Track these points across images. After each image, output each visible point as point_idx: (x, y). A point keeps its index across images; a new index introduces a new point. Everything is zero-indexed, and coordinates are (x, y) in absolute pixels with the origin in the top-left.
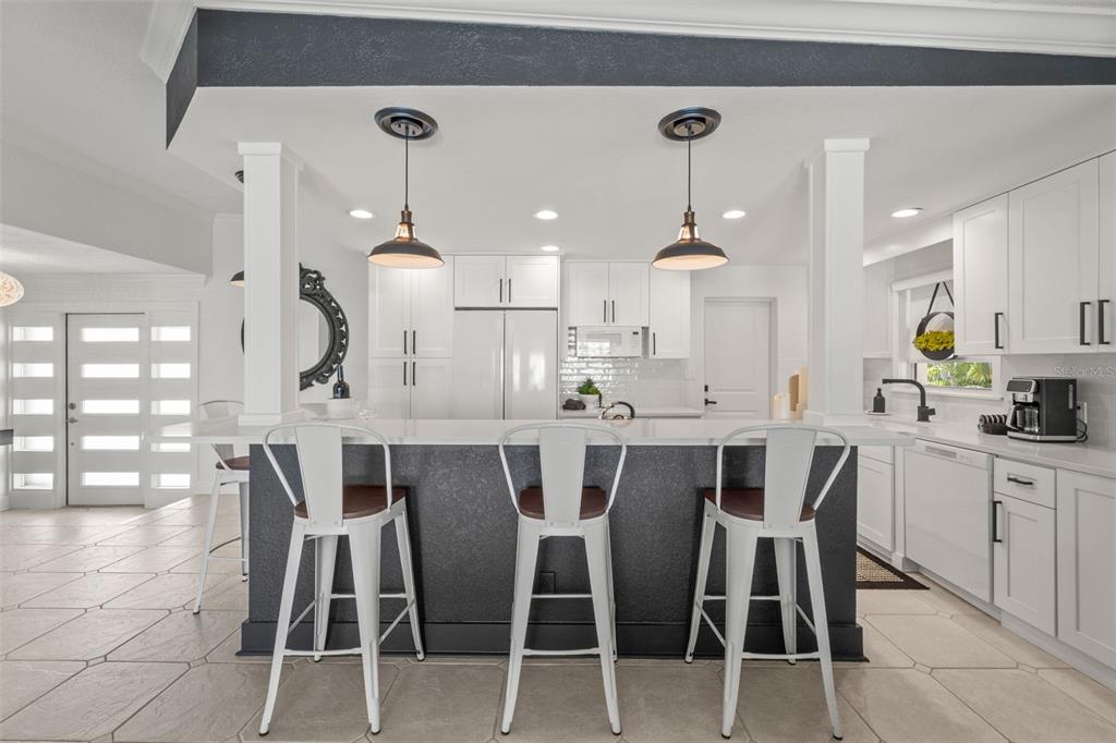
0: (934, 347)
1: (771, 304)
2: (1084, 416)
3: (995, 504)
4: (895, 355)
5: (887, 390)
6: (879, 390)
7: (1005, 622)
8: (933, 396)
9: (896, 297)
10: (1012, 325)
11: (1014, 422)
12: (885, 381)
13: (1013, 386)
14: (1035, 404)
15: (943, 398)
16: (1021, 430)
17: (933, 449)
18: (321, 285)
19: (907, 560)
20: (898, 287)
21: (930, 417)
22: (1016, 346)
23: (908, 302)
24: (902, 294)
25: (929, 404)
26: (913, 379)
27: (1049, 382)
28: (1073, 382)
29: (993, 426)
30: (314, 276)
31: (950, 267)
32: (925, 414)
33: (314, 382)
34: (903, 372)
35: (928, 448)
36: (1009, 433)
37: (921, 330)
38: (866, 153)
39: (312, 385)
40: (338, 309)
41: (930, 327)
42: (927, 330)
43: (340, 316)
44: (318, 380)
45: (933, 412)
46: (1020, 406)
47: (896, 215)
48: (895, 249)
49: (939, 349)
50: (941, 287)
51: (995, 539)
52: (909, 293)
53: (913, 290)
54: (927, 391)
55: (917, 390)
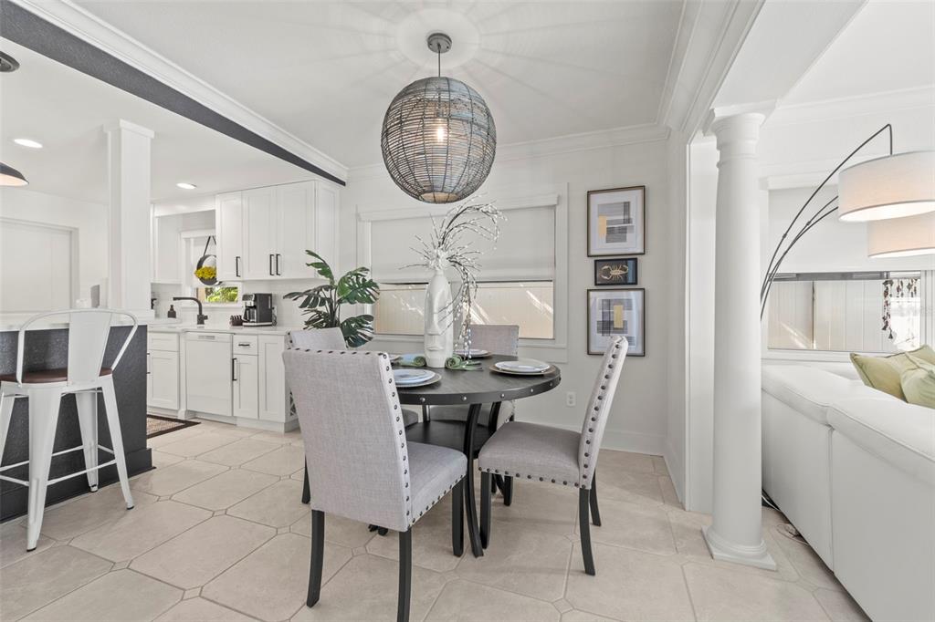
0: (207, 277)
1: (72, 233)
2: (275, 312)
3: (233, 360)
4: (183, 283)
5: (178, 306)
6: (172, 306)
7: (239, 423)
8: (207, 308)
9: (183, 242)
10: (243, 264)
11: (245, 317)
12: (175, 299)
13: (246, 297)
14: (255, 307)
15: (213, 309)
16: (249, 321)
17: (203, 337)
19: (188, 412)
20: (185, 235)
21: (205, 321)
22: (246, 276)
23: (192, 247)
24: (188, 240)
25: (204, 313)
26: (195, 297)
27: (260, 295)
28: (271, 295)
29: (237, 322)
31: (214, 228)
32: (201, 319)
34: (189, 293)
35: (200, 337)
36: (244, 324)
37: (199, 266)
38: (152, 140)
41: (205, 265)
42: (203, 266)
45: (206, 318)
46: (248, 308)
47: (180, 185)
48: (183, 209)
49: (209, 279)
50: (212, 238)
51: (233, 380)
52: (192, 240)
53: (196, 239)
54: (203, 305)
55: (197, 305)
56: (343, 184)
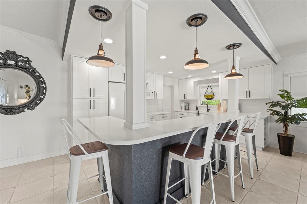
0: (208, 98)
1: (172, 87)
6: (197, 106)
15: (212, 107)
18: (29, 64)
21: (209, 111)
24: (199, 87)
25: (209, 108)
30: (26, 59)
32: (208, 110)
33: (26, 110)
39: (24, 111)
40: (40, 77)
41: (207, 94)
43: (41, 79)
44: (28, 109)
45: (210, 110)
49: (210, 98)
56: (276, 63)
